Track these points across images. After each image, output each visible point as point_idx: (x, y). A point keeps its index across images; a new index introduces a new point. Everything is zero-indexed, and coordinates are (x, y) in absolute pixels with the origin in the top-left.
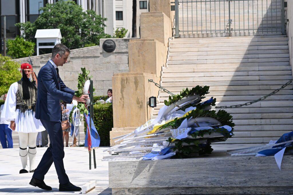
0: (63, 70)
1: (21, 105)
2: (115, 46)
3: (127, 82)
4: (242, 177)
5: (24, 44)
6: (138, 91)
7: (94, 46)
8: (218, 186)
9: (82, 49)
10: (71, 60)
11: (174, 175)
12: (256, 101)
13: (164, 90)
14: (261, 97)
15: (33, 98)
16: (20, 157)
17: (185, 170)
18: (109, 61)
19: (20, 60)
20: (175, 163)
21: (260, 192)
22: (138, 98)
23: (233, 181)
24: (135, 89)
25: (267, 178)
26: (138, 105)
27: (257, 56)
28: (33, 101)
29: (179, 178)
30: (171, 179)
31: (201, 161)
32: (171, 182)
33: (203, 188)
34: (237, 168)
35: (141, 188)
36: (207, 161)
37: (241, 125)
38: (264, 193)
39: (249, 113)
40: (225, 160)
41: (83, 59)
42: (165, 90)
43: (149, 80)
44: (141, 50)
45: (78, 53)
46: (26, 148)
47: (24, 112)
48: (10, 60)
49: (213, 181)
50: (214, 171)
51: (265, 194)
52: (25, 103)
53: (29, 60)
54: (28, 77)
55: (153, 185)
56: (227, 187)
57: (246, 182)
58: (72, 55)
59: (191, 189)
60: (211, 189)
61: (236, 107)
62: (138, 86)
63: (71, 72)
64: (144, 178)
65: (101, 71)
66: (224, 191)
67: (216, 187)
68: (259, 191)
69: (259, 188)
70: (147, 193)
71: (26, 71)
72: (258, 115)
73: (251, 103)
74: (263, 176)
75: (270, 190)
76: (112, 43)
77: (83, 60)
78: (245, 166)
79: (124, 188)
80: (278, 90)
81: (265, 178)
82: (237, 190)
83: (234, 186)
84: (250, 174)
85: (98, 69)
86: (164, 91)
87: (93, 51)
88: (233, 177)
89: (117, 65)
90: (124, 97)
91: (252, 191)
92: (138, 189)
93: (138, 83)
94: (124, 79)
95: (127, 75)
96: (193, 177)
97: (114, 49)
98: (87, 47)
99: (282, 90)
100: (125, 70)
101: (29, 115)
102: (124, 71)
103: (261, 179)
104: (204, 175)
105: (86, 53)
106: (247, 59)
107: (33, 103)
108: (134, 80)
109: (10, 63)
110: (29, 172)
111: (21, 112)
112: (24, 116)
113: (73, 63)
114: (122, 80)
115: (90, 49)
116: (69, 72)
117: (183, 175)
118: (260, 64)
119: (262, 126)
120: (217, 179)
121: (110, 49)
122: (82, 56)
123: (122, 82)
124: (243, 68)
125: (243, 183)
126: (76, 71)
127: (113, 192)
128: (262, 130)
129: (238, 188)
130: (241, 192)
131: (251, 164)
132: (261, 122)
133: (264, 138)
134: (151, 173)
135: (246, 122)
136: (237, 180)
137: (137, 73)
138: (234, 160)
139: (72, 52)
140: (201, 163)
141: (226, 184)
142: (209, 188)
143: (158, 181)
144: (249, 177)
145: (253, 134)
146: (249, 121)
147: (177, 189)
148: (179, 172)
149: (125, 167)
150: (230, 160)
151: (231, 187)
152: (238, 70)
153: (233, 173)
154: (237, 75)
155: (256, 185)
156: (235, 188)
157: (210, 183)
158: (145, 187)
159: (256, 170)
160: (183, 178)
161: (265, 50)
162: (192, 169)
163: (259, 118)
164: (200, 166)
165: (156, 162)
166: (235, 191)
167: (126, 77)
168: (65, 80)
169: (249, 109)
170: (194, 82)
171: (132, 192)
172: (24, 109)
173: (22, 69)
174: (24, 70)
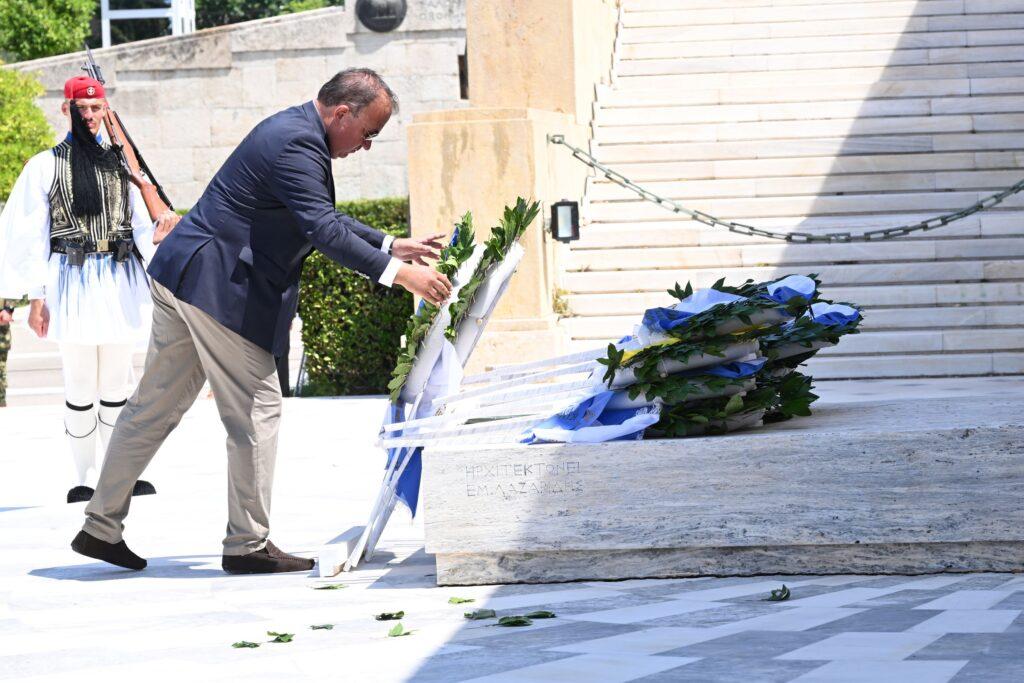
0: (204, 101)
1: (70, 237)
2: (405, 7)
3: (464, 146)
4: (939, 506)
6: (509, 180)
7: (320, 6)
8: (847, 542)
9: (277, 21)
10: (234, 64)
11: (675, 500)
12: (964, 214)
13: (607, 176)
14: (980, 199)
15: (113, 210)
16: (68, 438)
17: (715, 481)
18: (384, 67)
19: (39, 64)
20: (679, 456)
21: (1007, 563)
23: (904, 521)
24: (495, 174)
27: (961, 38)
28: (114, 223)
29: (692, 512)
30: (666, 516)
31: (777, 446)
32: (663, 527)
33: (785, 548)
34: (917, 471)
35: (547, 552)
36: (801, 446)
37: (906, 306)
39: (936, 260)
40: (869, 442)
41: (280, 60)
42: (612, 176)
43: (551, 135)
44: (516, 22)
45: (261, 38)
46: (91, 406)
47: (81, 264)
49: (826, 524)
50: (827, 485)
52: (84, 229)
54: (93, 131)
55: (593, 540)
56: (880, 546)
57: (952, 525)
58: (238, 42)
59: (742, 554)
60: (819, 552)
61: (888, 235)
62: (510, 159)
63: (236, 108)
64: (561, 513)
66: (867, 558)
67: (839, 546)
68: (1000, 558)
69: (1003, 548)
70: (573, 570)
71: (84, 107)
72: (975, 269)
73: (945, 221)
77: (282, 64)
78: (949, 462)
79: (481, 555)
82: (919, 557)
83: (908, 541)
84: (970, 494)
86: (607, 180)
87: (321, 28)
88: (903, 506)
89: (412, 80)
90: (455, 203)
91: (978, 558)
92: (536, 556)
93: (508, 148)
94: (455, 135)
95: (466, 119)
96: (750, 508)
97: (402, 19)
98: (299, 9)
100: (443, 101)
101: (99, 274)
102: (440, 104)
103: (1011, 514)
104: (791, 500)
105: (294, 35)
106: (925, 51)
107: (114, 229)
108: (492, 139)
111: (71, 265)
112: (82, 281)
113: (242, 75)
114: (448, 138)
115: (307, 22)
116: (229, 111)
117: (709, 499)
118: (973, 68)
119: (987, 308)
120: (843, 515)
121: (385, 17)
122: (278, 47)
123: (445, 145)
124: (910, 87)
125: (940, 530)
126: (253, 105)
127: (442, 568)
128: (988, 324)
129: (920, 549)
130: (934, 564)
131: (970, 457)
132: (984, 295)
133: (996, 356)
134: (588, 496)
135: (925, 293)
136: (917, 518)
137: (504, 110)
138: (906, 442)
139: (240, 33)
140: (781, 454)
141: (874, 534)
142: (811, 548)
143: (615, 525)
144: (963, 505)
145: (953, 340)
146: (936, 289)
147: (688, 554)
148: (695, 487)
149: (485, 472)
150: (890, 439)
151: (895, 544)
152: (888, 95)
153: (902, 490)
154: (885, 114)
155: (989, 536)
156: (912, 549)
157: (817, 531)
158: (564, 547)
159: (992, 479)
160: (711, 512)
161: (993, 16)
162: (743, 477)
163: (975, 277)
164: (775, 466)
165: (606, 453)
166: (910, 560)
167: (461, 125)
168: (211, 142)
169: (936, 244)
170: (723, 141)
171: (515, 568)
172: (78, 252)
173: (69, 100)
174: (80, 102)
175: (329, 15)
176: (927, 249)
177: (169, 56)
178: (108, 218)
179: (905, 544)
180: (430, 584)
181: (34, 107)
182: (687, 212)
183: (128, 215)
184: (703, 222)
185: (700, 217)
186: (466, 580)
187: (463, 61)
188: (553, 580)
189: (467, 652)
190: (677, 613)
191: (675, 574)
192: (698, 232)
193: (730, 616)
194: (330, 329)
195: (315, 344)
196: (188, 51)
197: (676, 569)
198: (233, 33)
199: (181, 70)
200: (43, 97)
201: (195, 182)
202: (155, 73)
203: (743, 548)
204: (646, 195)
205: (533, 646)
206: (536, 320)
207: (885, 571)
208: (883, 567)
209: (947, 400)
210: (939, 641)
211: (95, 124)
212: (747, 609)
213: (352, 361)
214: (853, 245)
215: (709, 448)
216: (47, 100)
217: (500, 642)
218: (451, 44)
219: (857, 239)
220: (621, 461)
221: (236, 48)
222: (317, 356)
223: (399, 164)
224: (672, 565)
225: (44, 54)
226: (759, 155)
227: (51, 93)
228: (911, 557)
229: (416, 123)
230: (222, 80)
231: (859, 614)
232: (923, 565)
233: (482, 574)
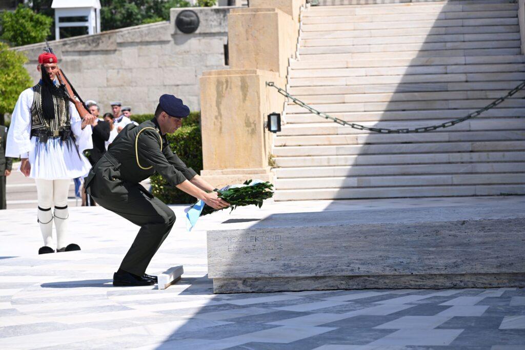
0: (104, 66)
1: (40, 129)
2: (198, 22)
3: (227, 87)
4: (450, 257)
5: (31, 19)
6: (248, 103)
7: (159, 21)
8: (407, 274)
9: (138, 28)
10: (118, 48)
11: (326, 253)
12: (462, 120)
13: (294, 101)
14: (470, 113)
15: (61, 116)
16: (39, 224)
18: (188, 50)
19: (25, 48)
20: (328, 233)
21: (482, 283)
22: (249, 115)
23: (434, 264)
24: (242, 100)
25: (495, 258)
26: (247, 128)
27: (461, 37)
28: (62, 122)
29: (334, 259)
30: (322, 261)
31: (374, 228)
32: (320, 266)
33: (378, 276)
34: (440, 240)
35: (266, 278)
36: (386, 228)
37: (435, 163)
38: (490, 284)
39: (449, 142)
40: (418, 226)
41: (139, 46)
42: (297, 101)
43: (268, 82)
44: (251, 29)
45: (131, 36)
46: (50, 209)
47: (45, 142)
48: (9, 49)
49: (397, 265)
50: (398, 247)
51: (491, 286)
52: (47, 125)
53: (47, 49)
54: (52, 79)
55: (287, 272)
56: (423, 276)
57: (457, 266)
58: (120, 38)
59: (358, 279)
60: (394, 278)
61: (426, 130)
62: (248, 93)
63: (118, 69)
64: (272, 260)
65: (174, 67)
66: (417, 281)
67: (403, 275)
68: (479, 281)
69: (480, 277)
70: (278, 286)
71: (48, 68)
72: (467, 146)
73: (453, 123)
74: (488, 254)
75: (500, 279)
76: (192, 16)
77: (141, 48)
78: (455, 236)
79: (235, 279)
80: (502, 99)
81: (491, 258)
82: (441, 280)
83: (436, 273)
84: (465, 251)
85: (167, 65)
86: (294, 103)
87: (159, 31)
88: (433, 257)
89: (202, 56)
90: (223, 114)
91: (469, 281)
92: (260, 280)
93: (247, 88)
94: (223, 82)
95: (228, 74)
96: (362, 257)
97: (197, 28)
98: (149, 23)
99: (509, 98)
100: (217, 66)
101: (54, 147)
102: (215, 67)
104: (380, 254)
106: (444, 44)
107: (62, 125)
108: (240, 84)
109: (8, 55)
110: (56, 251)
111: (41, 142)
112: (46, 150)
113: (121, 54)
114: (219, 83)
115: (153, 29)
116: (116, 71)
117: (342, 253)
118: (467, 52)
119: (473, 164)
120: (405, 261)
121: (189, 27)
122: (138, 40)
123: (218, 87)
124: (437, 60)
125: (451, 268)
126: (127, 68)
127: (216, 285)
128: (474, 171)
129: (442, 277)
130: (448, 284)
131: (465, 234)
132: (471, 158)
133: (477, 187)
134: (285, 251)
135: (444, 157)
136: (440, 263)
137: (245, 70)
138: (435, 226)
139: (120, 33)
140: (376, 232)
141: (420, 270)
142: (390, 277)
143: (298, 265)
144: (462, 256)
145: (456, 179)
146: (449, 155)
147: (332, 279)
148: (335, 248)
149: (236, 240)
150: (428, 225)
151: (430, 275)
152: (427, 64)
153: (433, 249)
154: (425, 73)
155: (474, 271)
156: (438, 278)
157: (393, 269)
158: (274, 275)
159: (476, 244)
160: (343, 259)
161: (476, 27)
162: (358, 243)
163: (468, 150)
164: (373, 238)
165: (294, 231)
166: (437, 282)
167: (225, 77)
168: (107, 85)
169: (449, 134)
170: (348, 85)
171: (251, 285)
172: (44, 137)
173: (41, 64)
174: (45, 65)
175: (163, 25)
176: (445, 136)
177: (87, 44)
178: (59, 120)
179: (435, 275)
180: (210, 293)
181: (23, 68)
182: (332, 118)
183: (69, 118)
184: (339, 123)
185: (338, 121)
186: (227, 291)
187: (226, 47)
188: (269, 291)
189: (227, 325)
190: (327, 306)
191: (326, 288)
192: (337, 128)
193: (351, 308)
195: (156, 180)
196: (96, 42)
197: (327, 286)
198: (118, 34)
199: (93, 51)
200: (27, 64)
202: (80, 53)
203: (358, 276)
204: (313, 111)
205: (259, 322)
206: (261, 169)
207: (425, 287)
208: (424, 285)
209: (454, 207)
210: (450, 320)
211: (53, 75)
212: (359, 305)
214: (410, 134)
215: (342, 229)
216: (29, 65)
217: (244, 320)
218: (221, 39)
219: (412, 132)
220: (300, 235)
221: (119, 41)
222: (157, 186)
223: (196, 96)
224: (325, 284)
225: (28, 43)
226: (366, 92)
227: (32, 62)
228: (437, 281)
229: (204, 77)
230: (112, 56)
231: (412, 308)
232: (443, 284)
233: (235, 288)
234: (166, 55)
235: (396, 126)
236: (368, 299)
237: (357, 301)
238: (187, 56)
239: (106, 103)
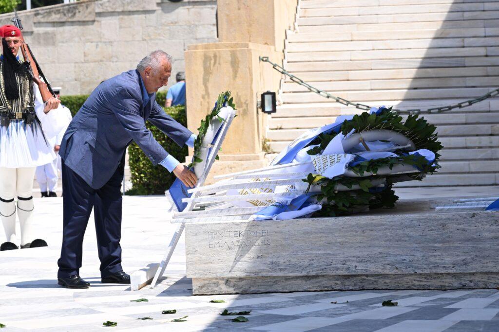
0: (80, 38)
3: (215, 63)
4: (459, 253)
6: (239, 80)
8: (410, 273)
10: (96, 19)
11: (319, 250)
12: (480, 99)
13: (291, 79)
14: (490, 91)
15: (25, 96)
17: (339, 240)
18: (176, 21)
20: (321, 227)
21: (495, 284)
22: (240, 94)
23: (440, 261)
24: (232, 77)
26: (239, 109)
27: (481, 6)
28: (25, 103)
29: (328, 256)
30: (314, 258)
31: (373, 222)
32: (312, 264)
33: (378, 275)
34: (447, 235)
35: (251, 277)
36: (386, 221)
39: (466, 124)
40: (422, 219)
41: (121, 16)
42: (294, 79)
43: (261, 57)
45: (111, 5)
46: (13, 200)
47: (7, 125)
49: (399, 263)
50: (399, 242)
52: (9, 107)
54: (14, 54)
55: (275, 271)
56: (428, 275)
57: (465, 263)
58: (99, 8)
59: (355, 279)
60: (395, 278)
61: (440, 111)
62: (239, 69)
63: (97, 42)
64: (258, 257)
65: (160, 39)
66: (421, 281)
67: (406, 275)
68: (492, 281)
69: (492, 276)
70: (265, 287)
71: (10, 41)
72: (486, 128)
73: (470, 103)
77: (122, 19)
78: (464, 230)
79: (216, 279)
82: (448, 280)
83: (443, 272)
84: (475, 247)
85: (152, 37)
86: (291, 81)
88: (440, 254)
89: (191, 28)
90: (210, 93)
91: (480, 281)
92: (245, 279)
93: (238, 64)
94: (210, 57)
95: (216, 48)
96: (358, 254)
100: (208, 39)
101: (17, 131)
102: (206, 40)
103: (497, 258)
104: (380, 250)
105: (129, 4)
107: (25, 106)
108: (230, 59)
110: (19, 247)
111: (2, 126)
112: (8, 134)
113: (101, 25)
114: (206, 58)
116: (94, 44)
117: (337, 250)
118: (487, 23)
119: (493, 149)
120: (408, 258)
122: (120, 10)
123: (205, 62)
124: (454, 32)
125: (459, 266)
126: (107, 41)
127: (195, 286)
128: (493, 158)
129: (449, 276)
130: (456, 284)
131: (475, 228)
132: (491, 143)
133: (497, 175)
134: (273, 247)
135: (460, 141)
136: (447, 260)
137: (236, 43)
138: (442, 219)
139: (100, 2)
140: (375, 226)
141: (425, 268)
142: (391, 276)
143: (287, 263)
144: (472, 253)
145: (475, 166)
146: (466, 139)
147: (326, 279)
148: (329, 243)
149: (218, 235)
150: (433, 218)
151: (435, 274)
153: (440, 245)
154: (439, 46)
155: (486, 270)
156: (444, 277)
157: (394, 267)
158: (260, 275)
159: (487, 239)
160: (337, 257)
162: (355, 238)
163: (487, 133)
164: (372, 232)
165: (283, 225)
166: (443, 282)
167: (213, 51)
168: (84, 60)
169: (466, 115)
170: (353, 60)
171: (234, 286)
172: (6, 119)
173: (2, 38)
174: (7, 39)
177: (62, 14)
178: (22, 101)
179: (441, 274)
180: (189, 294)
182: (334, 98)
183: (32, 99)
184: (342, 103)
185: (340, 100)
186: (208, 292)
188: (254, 292)
191: (319, 289)
192: (340, 108)
193: (346, 312)
194: (144, 159)
195: (136, 167)
196: (72, 12)
197: (320, 286)
198: (97, 2)
199: (69, 22)
201: (76, 82)
202: (54, 24)
203: (355, 276)
204: (312, 89)
205: (242, 327)
206: (253, 155)
207: (431, 288)
208: (429, 286)
210: (456, 325)
211: (16, 50)
212: (356, 308)
213: (155, 176)
218: (212, 9)
219: (424, 112)
220: (290, 229)
221: (97, 10)
222: (137, 174)
224: (318, 284)
226: (373, 68)
228: (444, 280)
229: (190, 51)
230: (90, 27)
231: (415, 310)
232: (450, 285)
233: (216, 289)
234: (151, 26)
235: (407, 107)
236: (365, 301)
237: (352, 304)
238: (174, 27)
239: (83, 80)
